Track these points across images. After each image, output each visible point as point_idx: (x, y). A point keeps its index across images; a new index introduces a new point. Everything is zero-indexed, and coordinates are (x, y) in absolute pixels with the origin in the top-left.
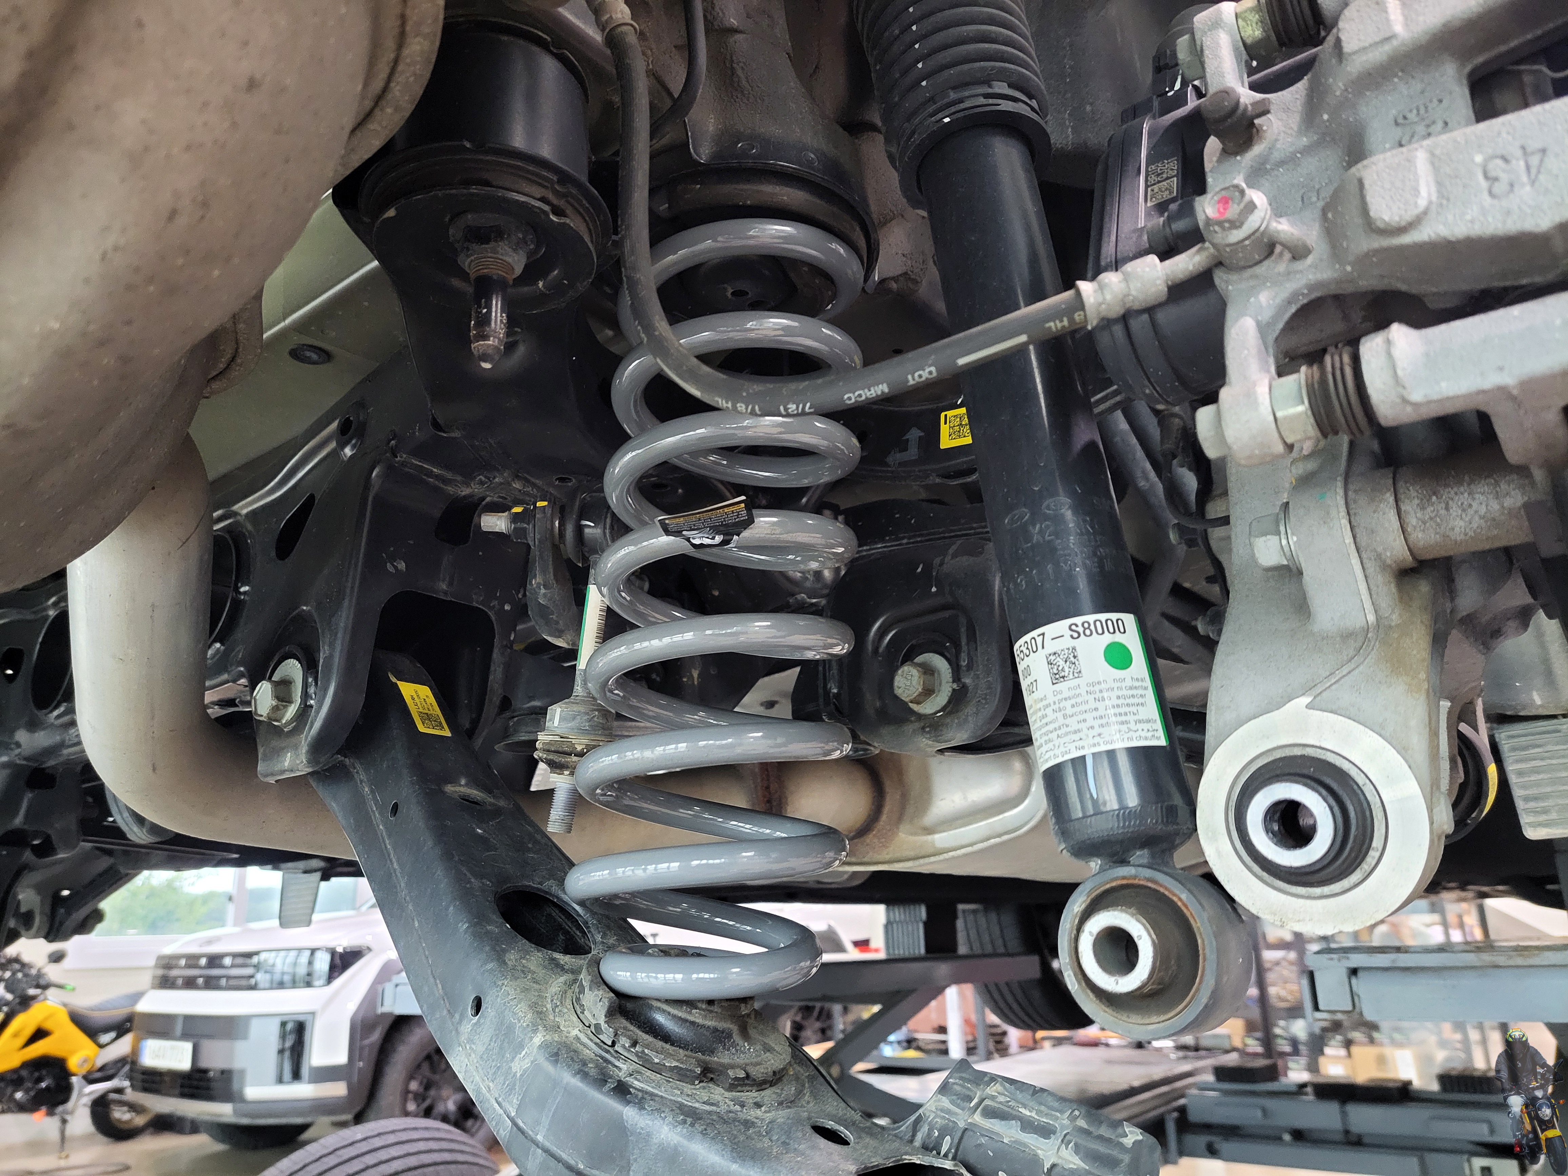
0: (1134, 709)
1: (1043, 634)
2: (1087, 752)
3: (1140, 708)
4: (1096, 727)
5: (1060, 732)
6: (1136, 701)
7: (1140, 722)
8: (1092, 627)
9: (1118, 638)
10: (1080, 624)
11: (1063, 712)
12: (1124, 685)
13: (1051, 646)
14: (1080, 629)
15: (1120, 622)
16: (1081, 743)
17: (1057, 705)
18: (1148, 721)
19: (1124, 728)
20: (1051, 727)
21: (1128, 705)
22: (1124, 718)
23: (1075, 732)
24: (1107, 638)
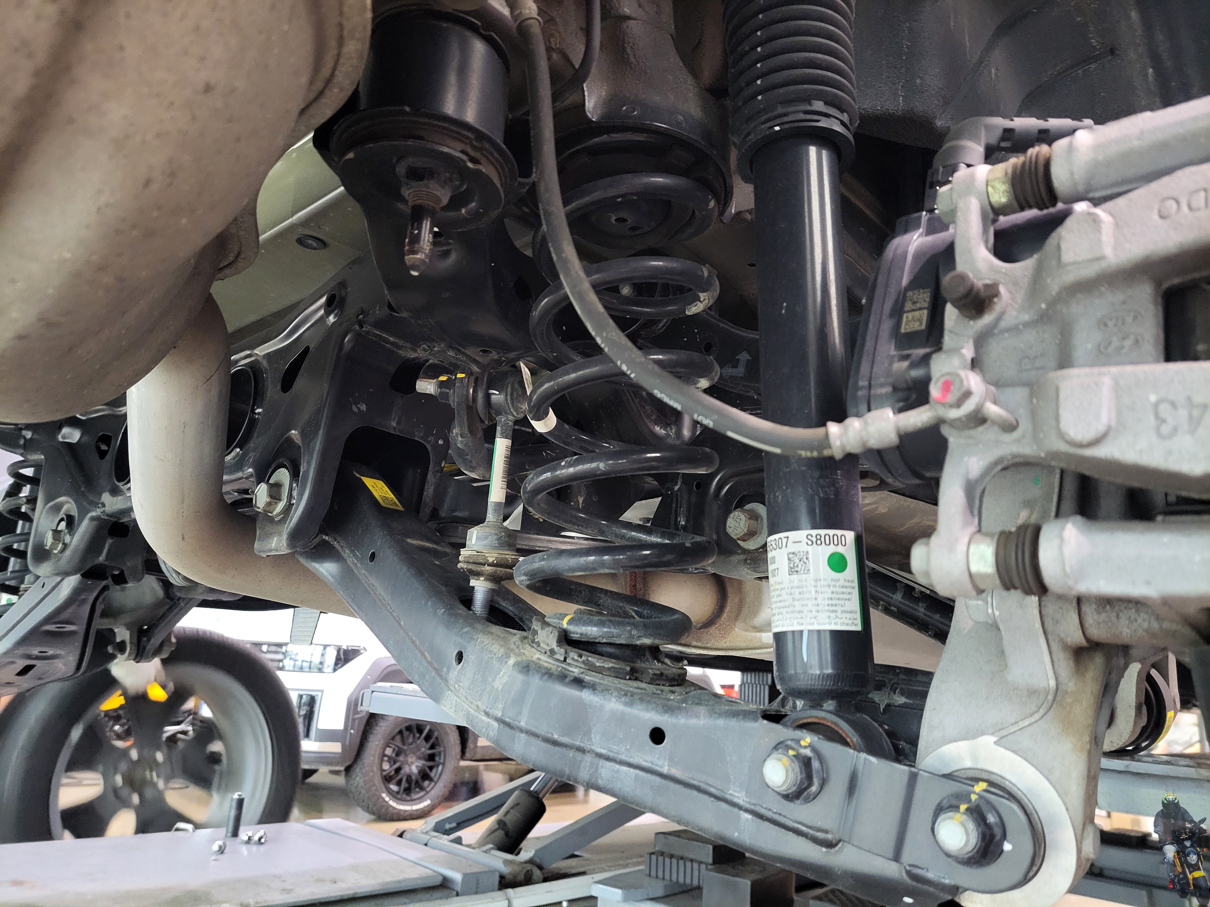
0: (842, 602)
1: (788, 538)
2: (805, 628)
3: (847, 602)
4: (814, 611)
5: (788, 609)
6: (845, 596)
7: (845, 612)
8: (823, 539)
9: (840, 549)
10: (814, 535)
11: (792, 596)
12: (838, 584)
13: (792, 548)
14: (814, 539)
15: (843, 537)
16: (802, 621)
17: (789, 590)
18: (851, 612)
19: (833, 615)
20: (783, 604)
21: (839, 599)
22: (834, 608)
23: (799, 612)
24: (832, 549)
